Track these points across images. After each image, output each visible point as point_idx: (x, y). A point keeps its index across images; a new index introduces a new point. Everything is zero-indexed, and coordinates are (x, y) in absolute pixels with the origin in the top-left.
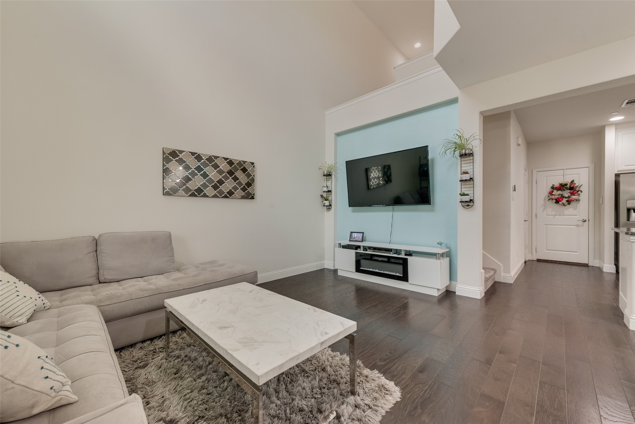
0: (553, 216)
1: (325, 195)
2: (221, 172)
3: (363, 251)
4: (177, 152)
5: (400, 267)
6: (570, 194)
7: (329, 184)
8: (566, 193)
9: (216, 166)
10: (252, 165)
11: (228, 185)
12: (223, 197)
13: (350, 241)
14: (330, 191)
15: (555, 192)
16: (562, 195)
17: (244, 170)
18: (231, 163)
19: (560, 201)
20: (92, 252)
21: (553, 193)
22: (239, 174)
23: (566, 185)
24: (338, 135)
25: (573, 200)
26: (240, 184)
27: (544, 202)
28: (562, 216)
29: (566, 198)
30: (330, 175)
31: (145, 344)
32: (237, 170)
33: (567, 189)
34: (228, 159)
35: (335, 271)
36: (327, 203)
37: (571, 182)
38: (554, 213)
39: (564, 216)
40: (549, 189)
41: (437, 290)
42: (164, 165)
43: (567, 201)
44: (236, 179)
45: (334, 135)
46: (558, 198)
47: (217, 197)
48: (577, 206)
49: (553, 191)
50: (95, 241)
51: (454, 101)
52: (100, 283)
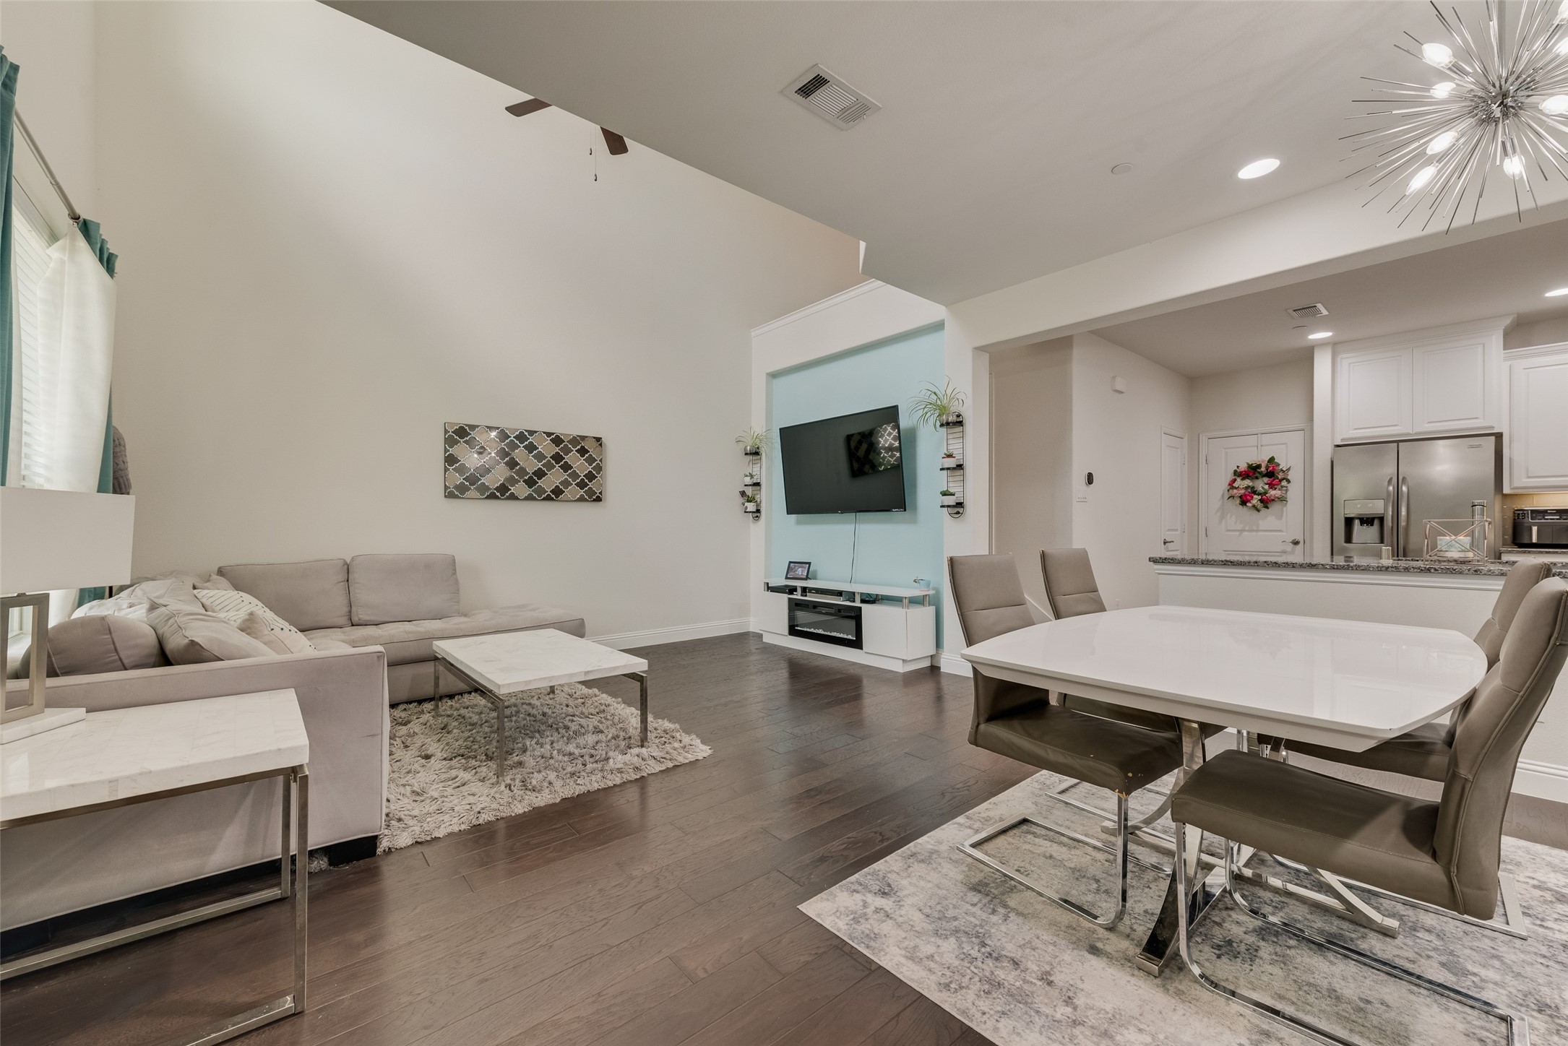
0: (1237, 533)
1: (749, 491)
2: (540, 457)
3: (802, 595)
4: (467, 428)
5: (853, 623)
6: (1267, 486)
7: (756, 470)
8: (1261, 485)
9: (531, 448)
10: (598, 441)
11: (554, 478)
12: (544, 499)
13: (787, 578)
14: (758, 484)
15: (1239, 483)
16: (1253, 488)
17: (583, 451)
18: (557, 441)
19: (1249, 501)
20: (343, 581)
21: (1234, 485)
22: (573, 458)
23: (1259, 466)
24: (774, 375)
25: (1273, 498)
26: (575, 475)
27: (1221, 502)
28: (1254, 533)
29: (1259, 494)
30: (757, 453)
31: (411, 706)
32: (567, 451)
33: (1264, 476)
34: (553, 434)
35: (760, 636)
36: (751, 507)
37: (1269, 462)
38: (1239, 527)
39: (1260, 533)
40: (1230, 477)
41: (901, 661)
42: (446, 451)
43: (1261, 501)
44: (566, 467)
45: (764, 376)
46: (1245, 495)
47: (534, 499)
48: (1282, 511)
49: (1235, 480)
50: (346, 566)
51: (938, 326)
52: (353, 625)
